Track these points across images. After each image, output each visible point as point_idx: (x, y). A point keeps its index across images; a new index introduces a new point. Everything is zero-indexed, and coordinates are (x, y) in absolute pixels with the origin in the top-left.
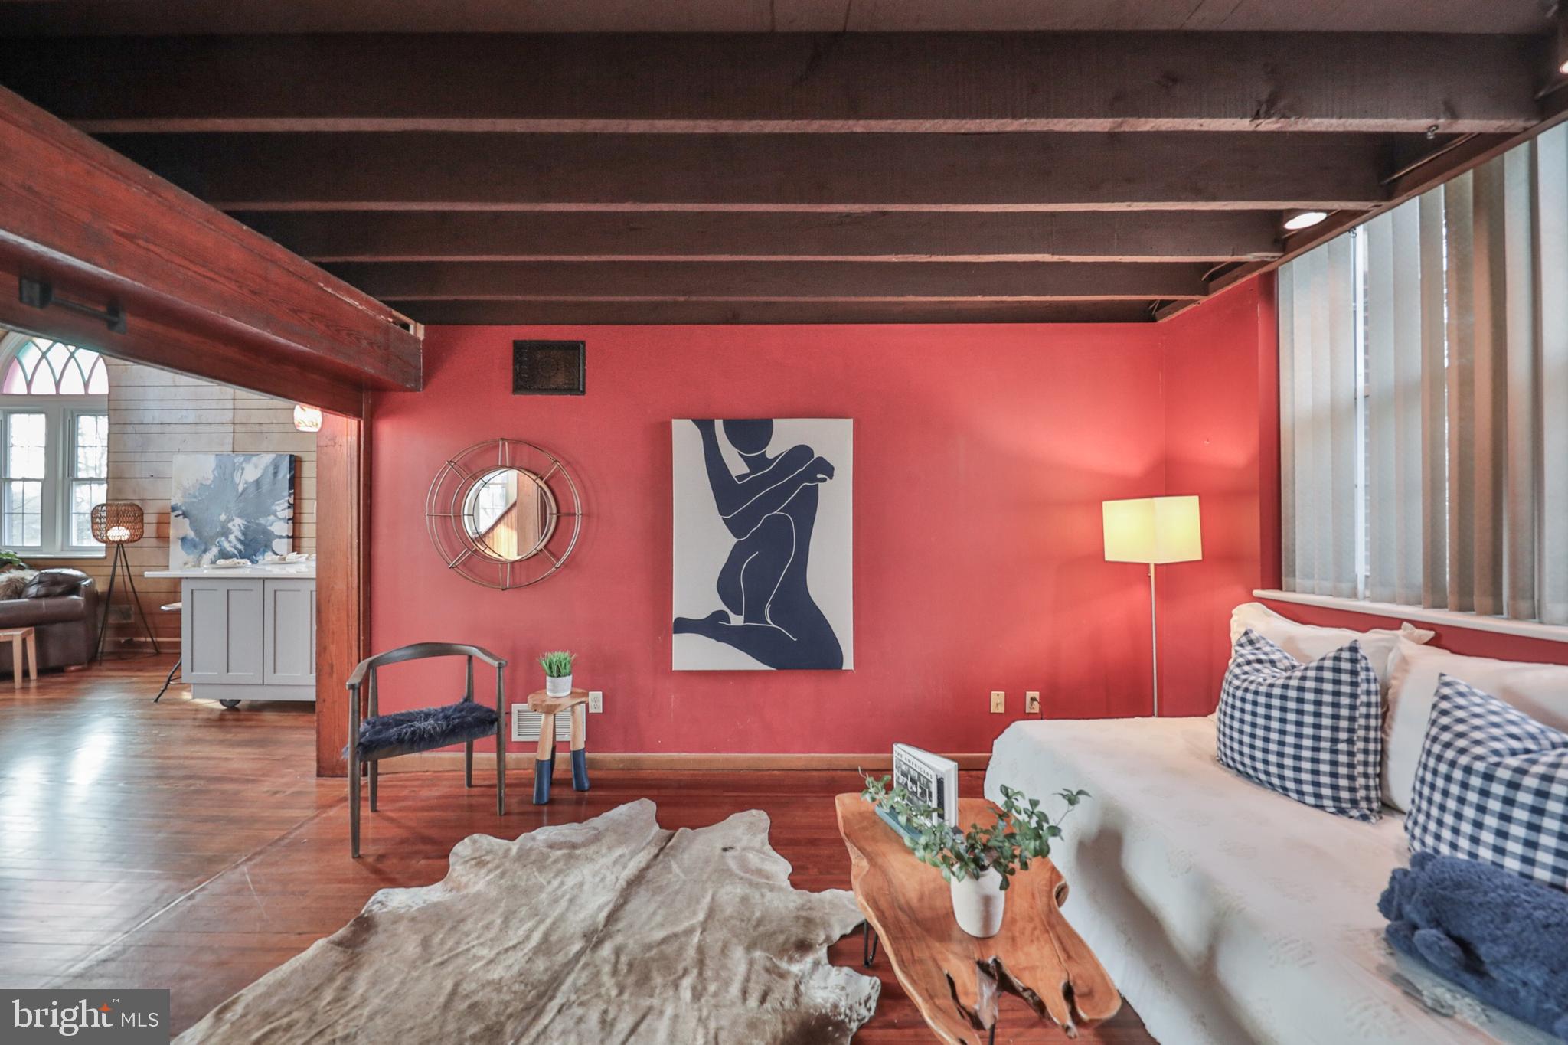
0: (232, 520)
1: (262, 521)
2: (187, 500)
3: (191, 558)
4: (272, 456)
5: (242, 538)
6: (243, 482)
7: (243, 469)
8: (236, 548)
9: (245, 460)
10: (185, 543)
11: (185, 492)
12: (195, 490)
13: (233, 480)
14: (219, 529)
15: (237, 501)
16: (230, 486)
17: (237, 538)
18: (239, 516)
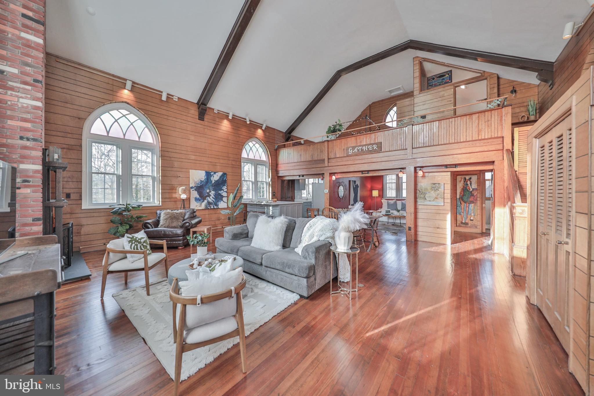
0: (211, 192)
1: (219, 192)
2: (196, 185)
3: (198, 204)
4: (222, 173)
5: (214, 197)
6: (214, 180)
7: (214, 176)
8: (213, 201)
9: (214, 174)
10: (196, 199)
11: (195, 182)
12: (198, 182)
13: (211, 179)
14: (207, 195)
15: (213, 186)
16: (210, 181)
17: (213, 198)
18: (213, 191)
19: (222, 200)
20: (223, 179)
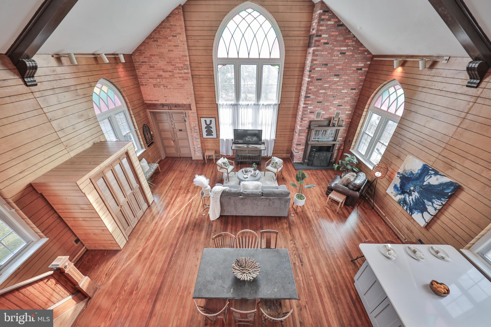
0: (415, 192)
1: (425, 201)
2: (404, 174)
3: (394, 193)
4: (450, 180)
5: (414, 201)
6: (428, 181)
7: (431, 177)
8: (410, 202)
9: (434, 174)
10: (395, 187)
11: (404, 170)
12: (408, 172)
13: (424, 178)
14: (408, 191)
15: (421, 187)
16: (421, 180)
17: (412, 199)
18: (418, 192)
19: (422, 213)
20: (444, 189)
